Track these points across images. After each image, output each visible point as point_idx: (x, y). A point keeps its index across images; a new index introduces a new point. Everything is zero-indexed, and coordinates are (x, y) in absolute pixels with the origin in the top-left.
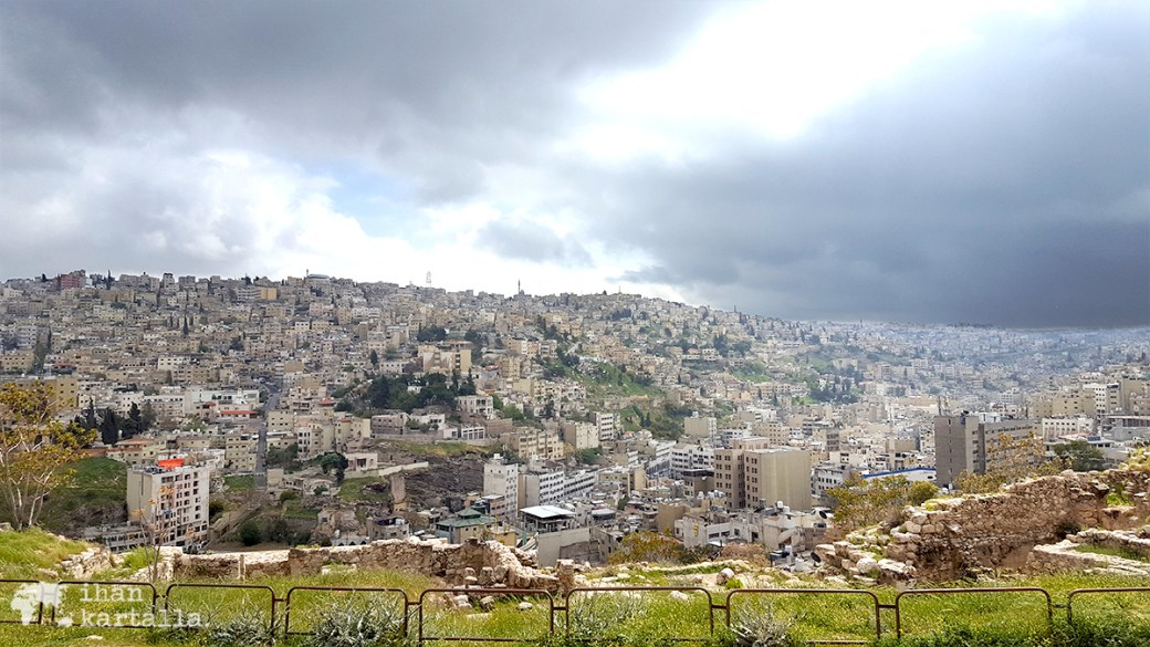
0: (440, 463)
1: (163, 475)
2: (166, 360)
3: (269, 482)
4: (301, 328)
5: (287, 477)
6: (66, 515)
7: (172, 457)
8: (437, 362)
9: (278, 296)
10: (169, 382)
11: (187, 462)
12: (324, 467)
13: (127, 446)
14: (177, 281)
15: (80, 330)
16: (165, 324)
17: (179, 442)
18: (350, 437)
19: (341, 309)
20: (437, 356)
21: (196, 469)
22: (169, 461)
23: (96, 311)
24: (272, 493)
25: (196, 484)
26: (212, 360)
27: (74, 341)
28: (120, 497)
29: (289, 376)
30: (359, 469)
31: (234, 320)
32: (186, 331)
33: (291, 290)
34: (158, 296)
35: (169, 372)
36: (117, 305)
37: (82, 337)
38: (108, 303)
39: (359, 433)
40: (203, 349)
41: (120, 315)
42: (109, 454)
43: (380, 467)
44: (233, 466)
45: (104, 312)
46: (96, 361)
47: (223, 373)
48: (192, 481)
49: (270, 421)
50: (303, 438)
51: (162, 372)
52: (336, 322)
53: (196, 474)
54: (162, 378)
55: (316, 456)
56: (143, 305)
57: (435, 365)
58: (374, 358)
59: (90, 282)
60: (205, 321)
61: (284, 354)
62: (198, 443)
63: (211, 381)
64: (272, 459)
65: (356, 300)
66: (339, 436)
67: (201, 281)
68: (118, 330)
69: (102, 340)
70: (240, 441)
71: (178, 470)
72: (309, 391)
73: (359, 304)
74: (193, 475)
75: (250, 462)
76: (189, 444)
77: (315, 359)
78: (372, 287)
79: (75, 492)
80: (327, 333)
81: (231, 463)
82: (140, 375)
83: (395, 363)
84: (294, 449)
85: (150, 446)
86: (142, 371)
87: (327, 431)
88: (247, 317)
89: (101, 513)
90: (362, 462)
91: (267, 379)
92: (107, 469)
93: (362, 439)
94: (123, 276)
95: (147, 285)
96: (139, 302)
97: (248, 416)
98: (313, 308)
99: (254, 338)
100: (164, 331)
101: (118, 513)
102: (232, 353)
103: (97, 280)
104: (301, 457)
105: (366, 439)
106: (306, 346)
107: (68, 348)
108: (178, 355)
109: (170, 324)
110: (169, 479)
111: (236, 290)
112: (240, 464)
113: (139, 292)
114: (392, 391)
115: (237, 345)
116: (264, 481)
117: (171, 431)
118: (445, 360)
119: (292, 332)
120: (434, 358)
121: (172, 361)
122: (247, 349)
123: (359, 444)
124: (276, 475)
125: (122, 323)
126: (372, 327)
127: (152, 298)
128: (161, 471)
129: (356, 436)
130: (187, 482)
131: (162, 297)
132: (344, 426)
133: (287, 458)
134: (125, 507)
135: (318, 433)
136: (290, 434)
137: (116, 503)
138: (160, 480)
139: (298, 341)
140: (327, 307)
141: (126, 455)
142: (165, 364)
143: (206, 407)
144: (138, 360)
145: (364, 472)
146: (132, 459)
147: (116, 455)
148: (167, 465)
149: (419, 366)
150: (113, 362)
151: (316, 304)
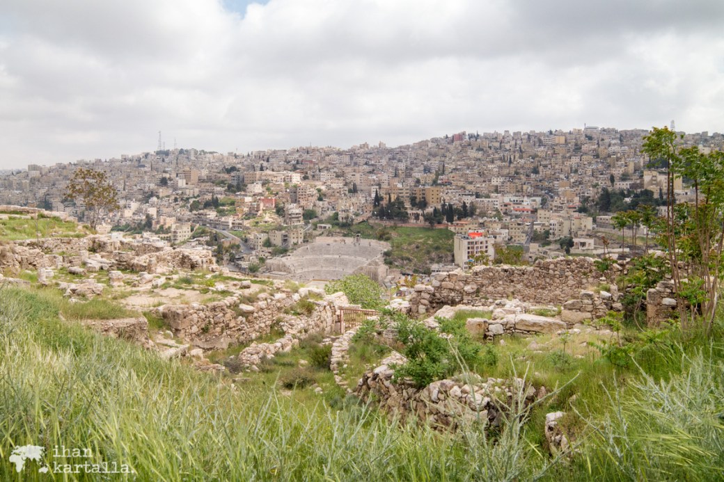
0: (638, 250)
1: (469, 241)
2: (495, 179)
3: (531, 250)
4: (575, 160)
5: (541, 249)
6: (426, 257)
7: (476, 231)
8: (654, 182)
9: (566, 141)
10: (496, 191)
11: (483, 234)
12: (561, 245)
13: (457, 224)
14: (512, 135)
15: (459, 163)
16: (500, 159)
17: (485, 224)
18: (580, 229)
19: (602, 148)
20: (654, 178)
21: (486, 239)
22: (474, 233)
23: (469, 153)
24: (531, 257)
25: (486, 247)
26: (520, 179)
27: (454, 169)
28: (451, 250)
29: (561, 190)
30: (581, 248)
31: (537, 156)
32: (510, 162)
33: (573, 136)
34: (501, 143)
35: (497, 186)
36: (479, 149)
37: (459, 167)
38: (475, 148)
39: (585, 226)
40: (517, 173)
41: (480, 155)
42: (449, 228)
43: (595, 248)
44: (513, 240)
45: (473, 153)
46: (462, 180)
47: (525, 187)
48: (484, 245)
49: (539, 216)
50: (552, 227)
51: (493, 186)
52: (597, 156)
53: (487, 242)
54: (493, 189)
55: (559, 238)
56: (493, 149)
57: (652, 184)
58: (612, 179)
59: (467, 137)
60: (521, 157)
61: (562, 176)
62: (495, 225)
63: (518, 191)
64: (535, 238)
65: (613, 142)
66: (573, 227)
67: (524, 134)
68: (477, 163)
69: (468, 168)
70: (517, 226)
71: (478, 238)
72: (566, 199)
73: (615, 144)
74: (485, 242)
75: (522, 238)
76: (490, 225)
77: (580, 179)
78: (628, 133)
79: (431, 246)
80: (590, 164)
81: (512, 238)
82: (482, 188)
83: (625, 183)
84: (547, 233)
85: (468, 225)
86: (484, 185)
87: (566, 224)
88: (544, 154)
89: (442, 257)
90: (583, 244)
91: (550, 191)
92: (447, 235)
93: (586, 230)
94: (484, 134)
95: (496, 138)
96: (490, 148)
97: (530, 212)
98: (584, 148)
99: (545, 166)
100: (499, 163)
101: (450, 258)
102: (533, 176)
103: (471, 136)
104: (551, 238)
105: (589, 230)
106: (576, 171)
107: (452, 172)
108: (502, 176)
109: (502, 159)
110: (472, 243)
111: (542, 138)
112: (517, 239)
113: (492, 142)
114: (612, 201)
115: (536, 171)
116: (527, 250)
117: (483, 217)
118: (660, 181)
119: (568, 163)
120: (652, 180)
121: (499, 180)
122: (541, 173)
123: (585, 233)
124: (534, 247)
125: (480, 159)
126: (618, 159)
127: (497, 145)
128: (468, 238)
129: (583, 228)
130: (482, 245)
131: (503, 144)
132: (576, 222)
133: (543, 238)
134: (453, 256)
135: (561, 224)
136: (547, 224)
137: (449, 253)
138: (467, 243)
139: (571, 168)
140: (593, 147)
141: (457, 229)
142: (496, 181)
143: (506, 205)
144: (482, 179)
145: (584, 250)
146: (460, 231)
147: (452, 229)
148: (472, 236)
149: (641, 185)
150: (470, 180)
151: (586, 145)
